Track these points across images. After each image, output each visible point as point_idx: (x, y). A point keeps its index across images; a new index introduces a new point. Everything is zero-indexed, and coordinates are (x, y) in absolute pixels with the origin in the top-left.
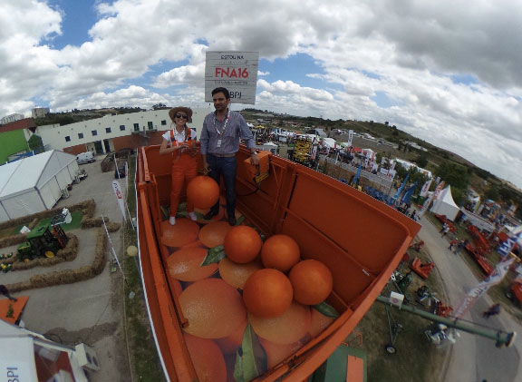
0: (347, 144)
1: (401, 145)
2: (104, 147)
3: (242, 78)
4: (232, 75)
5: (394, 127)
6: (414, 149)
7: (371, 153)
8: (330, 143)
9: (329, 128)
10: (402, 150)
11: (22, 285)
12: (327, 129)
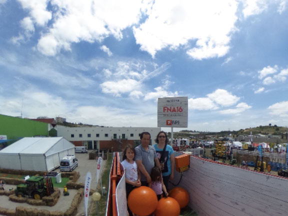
0: (249, 143)
1: (283, 136)
2: (93, 145)
3: (179, 112)
4: (173, 111)
5: (275, 126)
7: (265, 145)
8: (238, 144)
9: (235, 136)
10: (285, 138)
12: (234, 137)
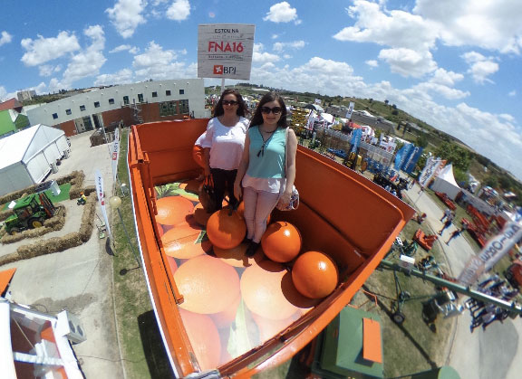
0: (345, 120)
1: (400, 124)
2: (93, 122)
3: (236, 53)
4: (226, 49)
5: (394, 107)
6: (414, 129)
9: (327, 104)
10: (402, 130)
11: (9, 257)
12: (324, 105)
